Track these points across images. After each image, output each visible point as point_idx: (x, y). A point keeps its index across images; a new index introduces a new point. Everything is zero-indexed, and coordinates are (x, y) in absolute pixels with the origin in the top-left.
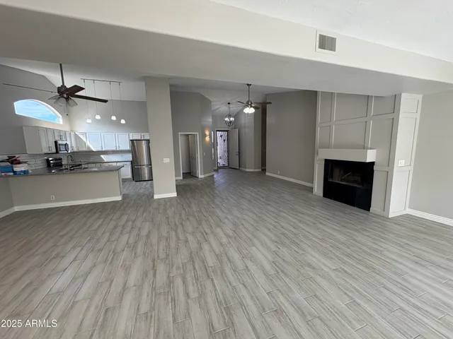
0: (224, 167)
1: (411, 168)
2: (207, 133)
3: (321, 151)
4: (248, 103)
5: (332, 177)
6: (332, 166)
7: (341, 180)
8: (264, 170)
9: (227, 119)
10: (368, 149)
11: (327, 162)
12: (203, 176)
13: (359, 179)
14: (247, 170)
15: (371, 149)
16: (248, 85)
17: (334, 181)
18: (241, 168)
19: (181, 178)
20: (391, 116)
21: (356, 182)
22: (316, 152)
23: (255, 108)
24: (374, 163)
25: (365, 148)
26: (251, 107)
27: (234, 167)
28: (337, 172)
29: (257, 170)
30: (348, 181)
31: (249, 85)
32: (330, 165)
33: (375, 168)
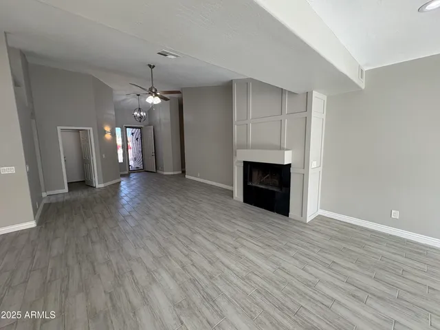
0: (137, 171)
1: (321, 168)
2: (107, 129)
3: (239, 152)
4: (151, 89)
5: (251, 181)
6: (250, 168)
7: (261, 183)
8: (184, 172)
9: (136, 113)
10: (284, 149)
11: (246, 164)
12: (102, 186)
13: (276, 181)
14: (165, 173)
15: (287, 150)
16: (150, 66)
17: (254, 185)
18: (159, 171)
19: (66, 190)
20: (304, 115)
21: (274, 185)
22: (234, 154)
23: (161, 97)
24: (290, 164)
25: (281, 148)
26: (156, 95)
27: (149, 170)
28: (256, 174)
29: (176, 173)
30: (266, 185)
31: (152, 67)
32: (249, 167)
33: (292, 170)
